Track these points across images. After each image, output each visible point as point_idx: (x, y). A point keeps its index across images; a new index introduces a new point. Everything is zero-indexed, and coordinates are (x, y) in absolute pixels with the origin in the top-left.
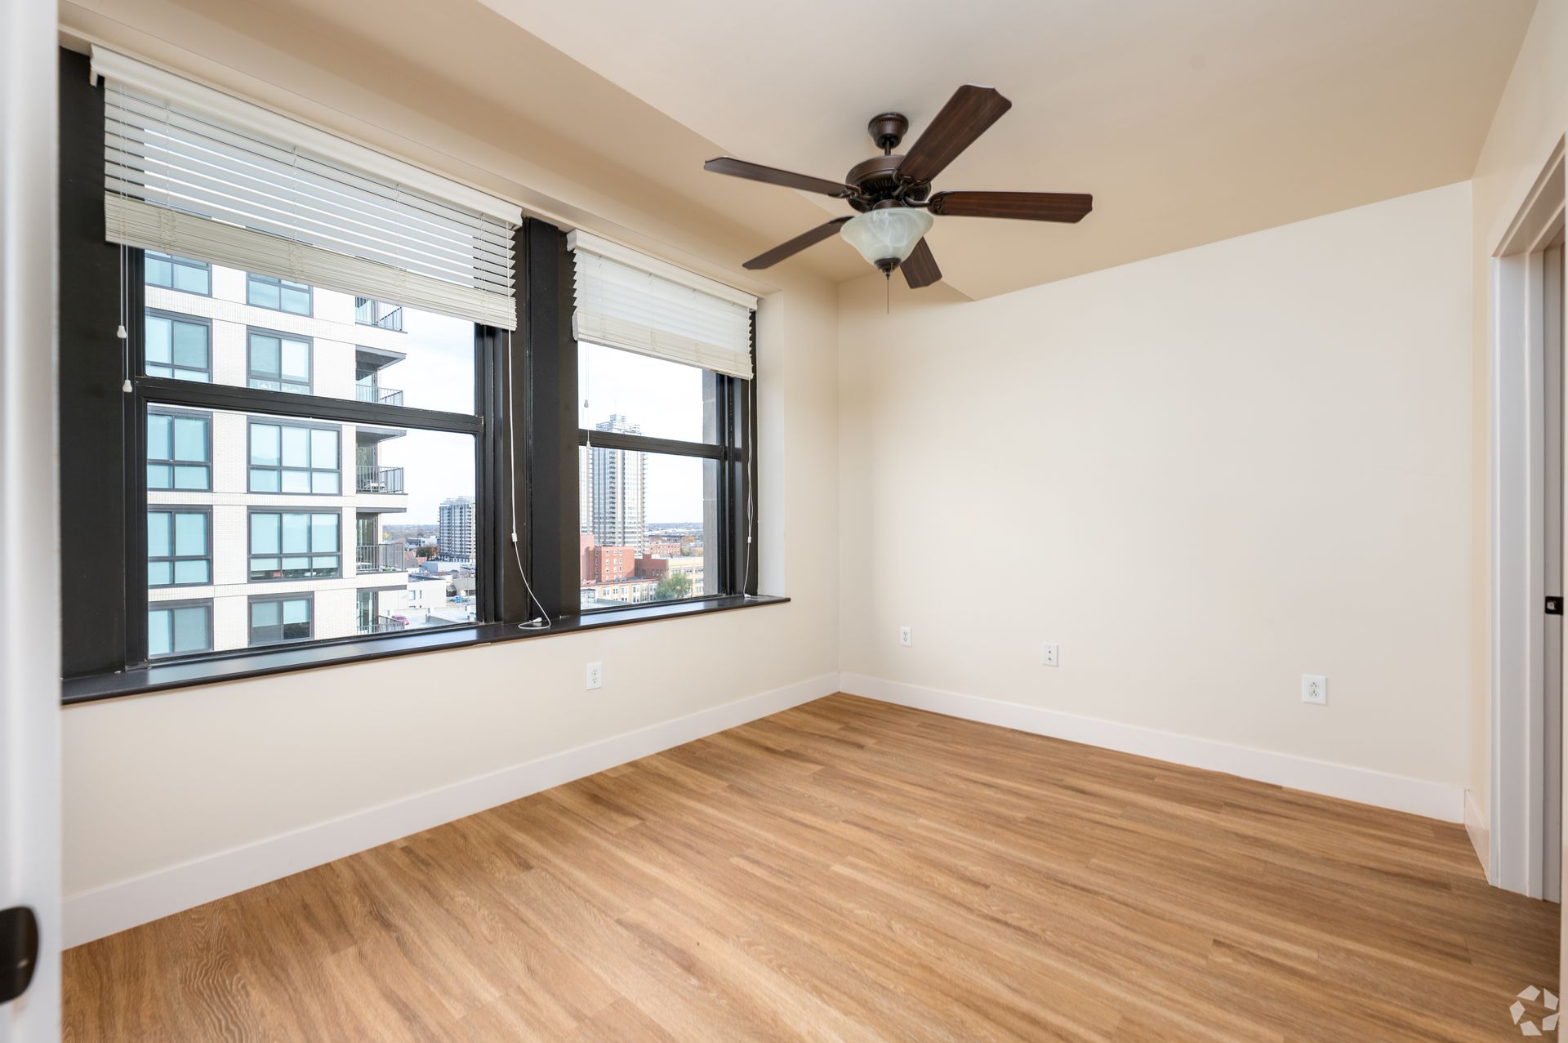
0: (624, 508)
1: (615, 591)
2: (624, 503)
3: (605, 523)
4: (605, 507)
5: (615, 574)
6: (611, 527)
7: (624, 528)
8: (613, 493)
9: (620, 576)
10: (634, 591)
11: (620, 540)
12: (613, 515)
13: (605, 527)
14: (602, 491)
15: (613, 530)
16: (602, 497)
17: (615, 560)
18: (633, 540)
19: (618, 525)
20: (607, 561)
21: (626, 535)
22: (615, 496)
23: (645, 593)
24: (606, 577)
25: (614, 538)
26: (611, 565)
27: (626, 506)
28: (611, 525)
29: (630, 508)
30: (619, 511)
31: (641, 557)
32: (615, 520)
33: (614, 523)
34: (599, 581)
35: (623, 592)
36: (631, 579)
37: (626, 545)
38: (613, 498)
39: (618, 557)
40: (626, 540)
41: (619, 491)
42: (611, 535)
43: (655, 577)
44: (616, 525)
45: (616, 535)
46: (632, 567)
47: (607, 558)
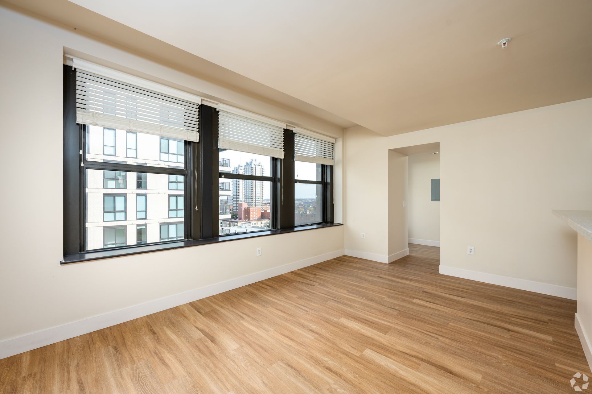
0: (256, 193)
1: (255, 224)
2: (256, 191)
3: (249, 199)
4: (249, 193)
5: (254, 217)
6: (251, 200)
7: (256, 200)
8: (252, 188)
9: (256, 218)
10: (262, 224)
11: (254, 205)
12: (252, 196)
13: (249, 200)
14: (248, 187)
15: (252, 201)
16: (248, 189)
17: (254, 212)
18: (259, 205)
19: (254, 200)
20: (252, 212)
21: (257, 203)
22: (253, 189)
23: (265, 224)
24: (251, 219)
25: (252, 204)
26: (253, 214)
27: (257, 192)
28: (251, 199)
29: (258, 193)
30: (254, 194)
31: (263, 211)
32: (253, 198)
33: (252, 199)
34: (249, 220)
35: (258, 224)
36: (260, 219)
37: (257, 207)
38: (252, 189)
39: (255, 211)
40: (256, 205)
41: (254, 187)
42: (251, 203)
43: (268, 219)
44: (253, 200)
45: (253, 203)
46: (260, 214)
47: (252, 211)
